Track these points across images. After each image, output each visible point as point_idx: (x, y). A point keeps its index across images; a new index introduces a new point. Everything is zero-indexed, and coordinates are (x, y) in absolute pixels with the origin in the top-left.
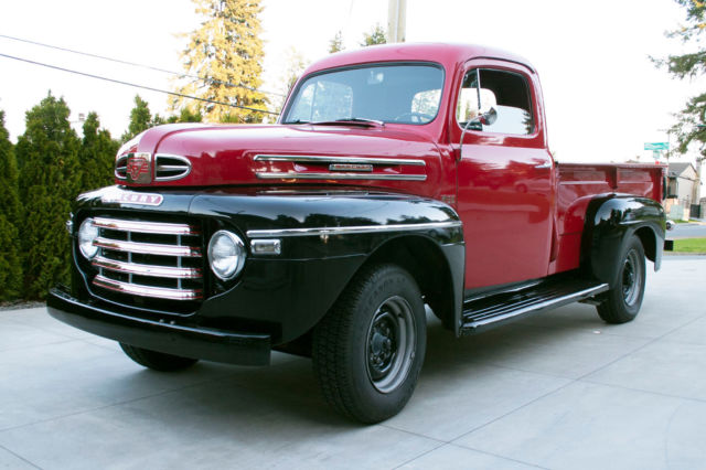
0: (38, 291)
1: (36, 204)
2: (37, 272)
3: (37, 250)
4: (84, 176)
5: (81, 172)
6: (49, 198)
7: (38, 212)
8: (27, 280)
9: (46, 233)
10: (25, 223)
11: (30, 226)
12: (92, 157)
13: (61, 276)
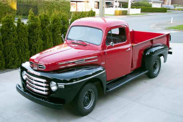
0: (9, 66)
1: (7, 45)
2: (8, 62)
3: (8, 56)
4: (18, 36)
5: (17, 35)
6: (10, 43)
7: (7, 47)
8: (6, 64)
9: (10, 52)
10: (5, 50)
11: (6, 51)
12: (20, 31)
13: (14, 62)
